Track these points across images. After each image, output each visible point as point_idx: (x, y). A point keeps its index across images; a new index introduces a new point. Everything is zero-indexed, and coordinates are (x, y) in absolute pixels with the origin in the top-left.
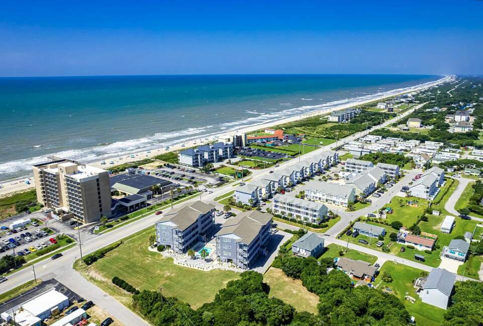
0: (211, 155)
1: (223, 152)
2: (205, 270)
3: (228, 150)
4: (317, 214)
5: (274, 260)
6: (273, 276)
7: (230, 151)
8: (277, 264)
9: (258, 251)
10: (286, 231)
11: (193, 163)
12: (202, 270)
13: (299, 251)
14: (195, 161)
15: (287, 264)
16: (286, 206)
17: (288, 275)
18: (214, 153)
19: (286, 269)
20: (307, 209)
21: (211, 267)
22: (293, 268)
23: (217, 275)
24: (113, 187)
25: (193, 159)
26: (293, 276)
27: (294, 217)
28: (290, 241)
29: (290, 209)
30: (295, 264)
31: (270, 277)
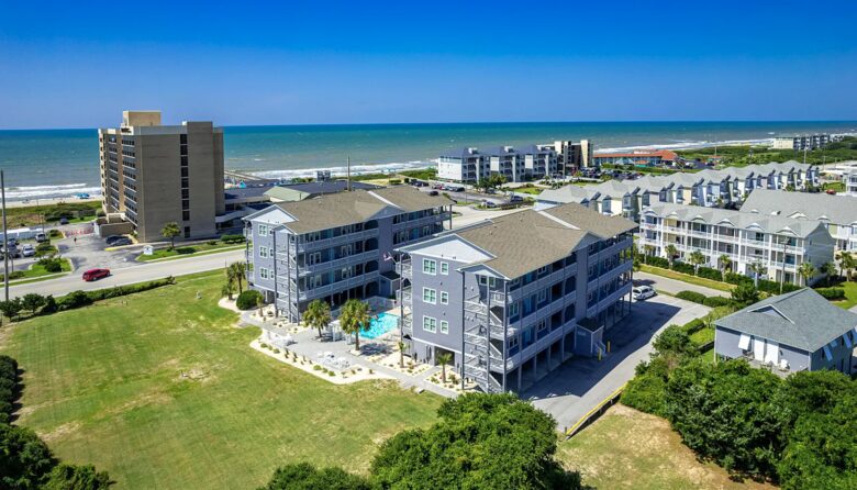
0: (506, 163)
1: (535, 163)
2: (338, 380)
3: (547, 159)
4: (798, 251)
5: (632, 375)
6: (623, 446)
7: (550, 162)
8: (647, 394)
9: (570, 336)
10: (686, 296)
11: (464, 175)
12: (326, 377)
13: (748, 352)
14: (467, 172)
15: (698, 390)
16: (683, 232)
17: (701, 452)
18: (514, 162)
19: (691, 416)
20: (759, 236)
21: (366, 370)
22: (729, 414)
23: (367, 404)
24: (266, 193)
25: (464, 167)
26: (729, 459)
27: (714, 264)
28: (704, 326)
29: (696, 242)
30: (743, 394)
31: (609, 447)
